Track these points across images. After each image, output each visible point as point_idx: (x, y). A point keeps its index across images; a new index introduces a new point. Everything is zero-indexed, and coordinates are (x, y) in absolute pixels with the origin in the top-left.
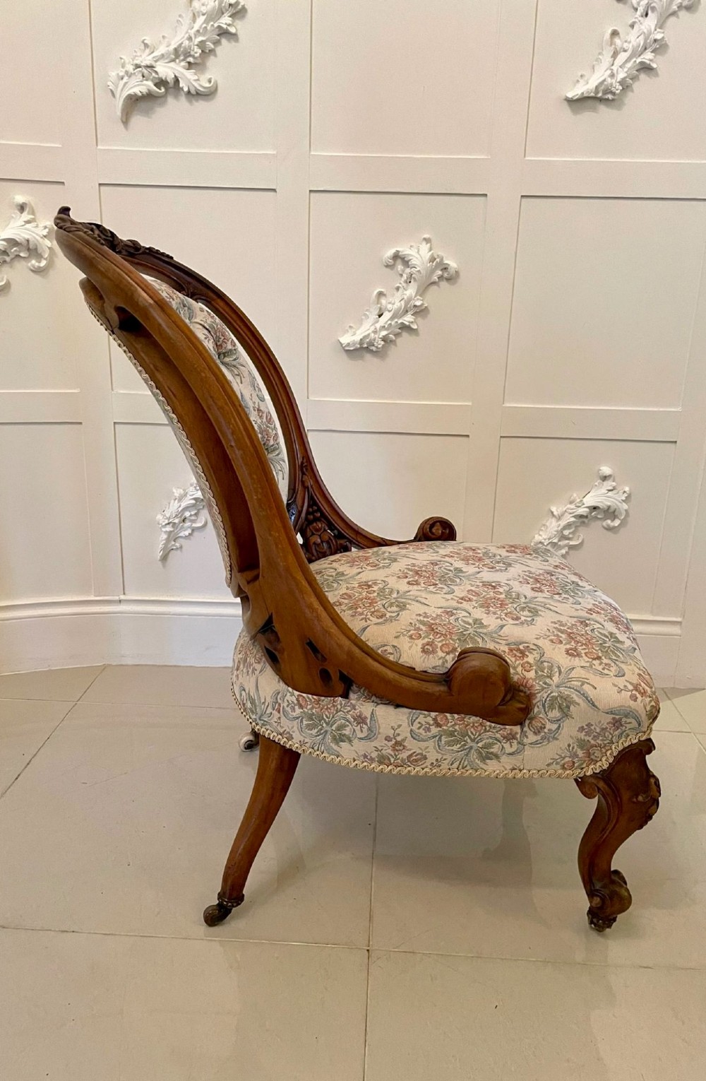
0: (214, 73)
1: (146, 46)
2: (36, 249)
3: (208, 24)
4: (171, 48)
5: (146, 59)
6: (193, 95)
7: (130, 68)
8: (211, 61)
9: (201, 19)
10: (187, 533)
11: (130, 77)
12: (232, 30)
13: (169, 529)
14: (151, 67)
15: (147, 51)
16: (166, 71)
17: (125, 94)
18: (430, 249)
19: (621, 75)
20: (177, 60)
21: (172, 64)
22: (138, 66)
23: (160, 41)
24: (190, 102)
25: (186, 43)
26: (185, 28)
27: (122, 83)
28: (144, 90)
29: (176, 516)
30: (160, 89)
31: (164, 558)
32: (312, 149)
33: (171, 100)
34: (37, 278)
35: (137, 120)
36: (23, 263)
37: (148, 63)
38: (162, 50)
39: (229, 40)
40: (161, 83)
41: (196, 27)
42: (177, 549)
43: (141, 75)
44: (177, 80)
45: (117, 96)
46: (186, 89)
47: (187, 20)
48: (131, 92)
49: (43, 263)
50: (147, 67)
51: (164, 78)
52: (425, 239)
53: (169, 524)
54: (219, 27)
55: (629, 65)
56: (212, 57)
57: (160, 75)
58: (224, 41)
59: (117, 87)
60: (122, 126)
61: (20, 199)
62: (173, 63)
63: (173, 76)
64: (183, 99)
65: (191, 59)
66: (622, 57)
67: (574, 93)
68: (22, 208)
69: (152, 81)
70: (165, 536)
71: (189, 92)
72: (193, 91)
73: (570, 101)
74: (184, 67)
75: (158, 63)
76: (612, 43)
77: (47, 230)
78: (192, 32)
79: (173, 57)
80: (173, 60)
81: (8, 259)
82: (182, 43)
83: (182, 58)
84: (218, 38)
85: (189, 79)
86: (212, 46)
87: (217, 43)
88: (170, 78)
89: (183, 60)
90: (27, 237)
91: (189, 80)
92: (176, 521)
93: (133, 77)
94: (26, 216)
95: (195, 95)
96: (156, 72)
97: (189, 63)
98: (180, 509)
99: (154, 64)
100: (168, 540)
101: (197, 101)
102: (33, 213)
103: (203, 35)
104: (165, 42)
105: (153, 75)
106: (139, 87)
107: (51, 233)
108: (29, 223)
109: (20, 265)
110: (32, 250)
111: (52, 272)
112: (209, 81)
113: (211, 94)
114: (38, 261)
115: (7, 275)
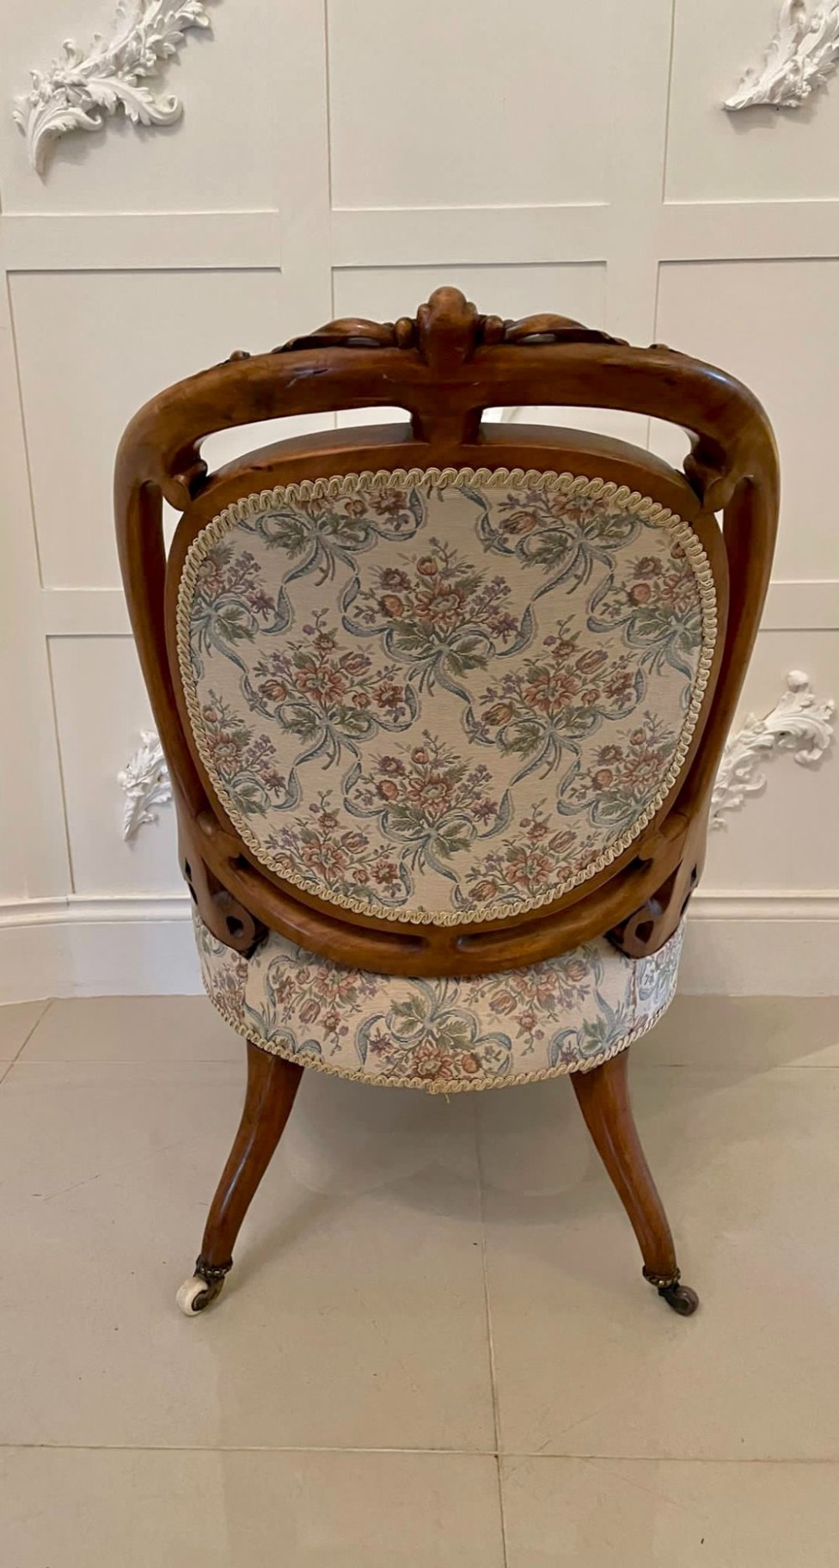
0: (179, 90)
1: (70, 52)
3: (165, 14)
4: (110, 54)
5: (73, 74)
6: (146, 126)
7: (47, 88)
8: (172, 73)
9: (154, 8)
10: (164, 797)
11: (47, 102)
12: (204, 22)
13: (137, 793)
14: (79, 85)
15: (72, 61)
16: (103, 90)
17: (42, 128)
19: (809, 70)
20: (120, 73)
21: (112, 80)
22: (58, 85)
23: (92, 45)
24: (143, 137)
25: (133, 46)
26: (128, 23)
27: (35, 113)
28: (71, 123)
29: (148, 772)
30: (95, 120)
31: (132, 836)
32: (333, 203)
33: (112, 136)
35: (62, 169)
37: (75, 79)
38: (95, 57)
39: (198, 38)
40: (95, 109)
41: (148, 17)
42: (150, 821)
43: (64, 98)
44: (120, 104)
45: (29, 131)
46: (135, 118)
48: (51, 125)
50: (74, 85)
51: (100, 103)
53: (137, 785)
54: (183, 18)
55: (822, 53)
56: (173, 67)
57: (95, 98)
58: (190, 40)
59: (27, 118)
60: (37, 179)
62: (113, 78)
63: (115, 99)
64: (131, 133)
65: (140, 71)
66: (810, 41)
67: (739, 98)
69: (82, 106)
70: (132, 805)
71: (140, 122)
72: (146, 121)
73: (731, 112)
74: (130, 84)
75: (92, 79)
76: (793, 19)
78: (141, 27)
79: (114, 68)
80: (113, 74)
82: (126, 46)
83: (127, 68)
84: (182, 35)
85: (140, 100)
86: (173, 48)
87: (180, 43)
88: (110, 101)
89: (129, 72)
91: (140, 104)
92: (148, 780)
93: (52, 102)
95: (150, 126)
96: (88, 94)
97: (139, 77)
98: (153, 763)
99: (84, 81)
100: (136, 810)
101: (153, 135)
103: (158, 31)
104: (100, 45)
105: (84, 97)
106: (62, 117)
112: (171, 103)
113: (173, 124)
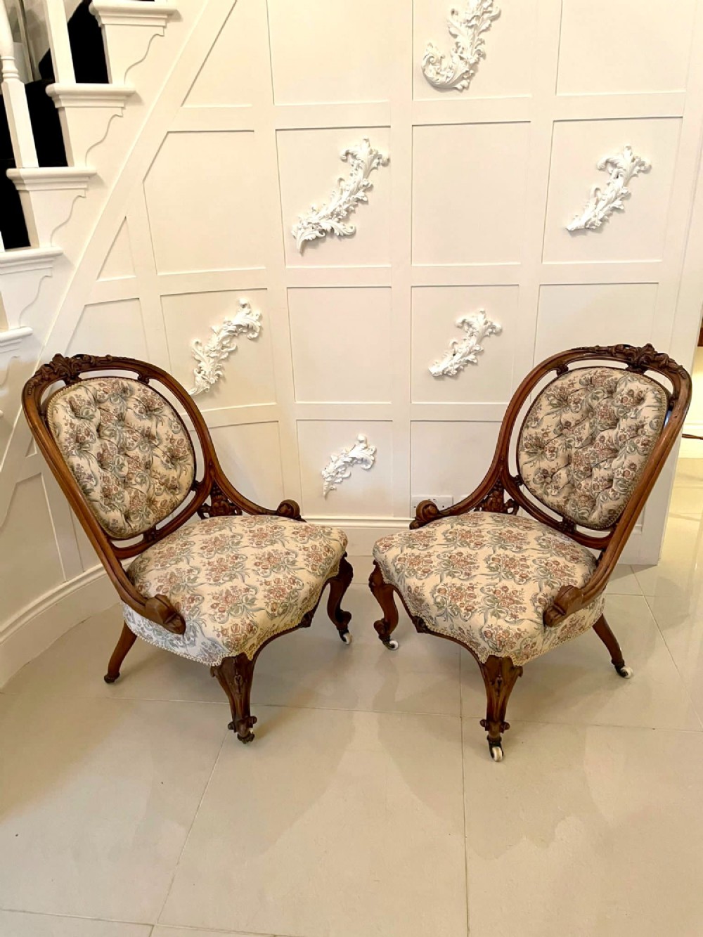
0: (354, 223)
1: (314, 210)
2: (252, 328)
3: (350, 197)
4: (329, 213)
5: (315, 219)
7: (305, 225)
8: (352, 216)
9: (346, 194)
10: (340, 480)
11: (305, 229)
12: (365, 199)
13: (329, 479)
14: (318, 224)
15: (315, 213)
16: (326, 225)
17: (303, 239)
18: (485, 317)
19: (601, 215)
20: (333, 218)
21: (330, 221)
22: (309, 223)
23: (322, 207)
24: (340, 239)
25: (338, 209)
26: (336, 200)
27: (300, 232)
28: (314, 237)
29: (334, 472)
30: (322, 234)
31: (326, 495)
32: (413, 262)
33: (328, 239)
34: (252, 342)
35: (309, 251)
36: (245, 335)
37: (316, 222)
38: (323, 213)
39: (363, 204)
40: (322, 231)
41: (344, 200)
42: (334, 489)
43: (311, 228)
44: (332, 229)
45: (298, 238)
46: (338, 234)
47: (338, 195)
48: (307, 238)
49: (256, 335)
50: (315, 224)
51: (325, 230)
52: (481, 312)
53: (329, 476)
54: (357, 198)
55: (607, 208)
56: (353, 214)
57: (323, 228)
58: (360, 204)
59: (297, 233)
60: (300, 255)
61: (243, 301)
64: (336, 238)
65: (340, 217)
66: (602, 204)
67: (572, 226)
68: (244, 306)
69: (318, 230)
70: (327, 483)
71: (340, 235)
72: (342, 234)
73: (570, 232)
74: (336, 222)
75: (322, 220)
76: (595, 195)
77: (258, 317)
78: (341, 202)
79: (331, 217)
80: (330, 219)
81: (236, 334)
82: (335, 209)
83: (335, 216)
84: (356, 203)
85: (340, 228)
86: (353, 209)
87: (355, 206)
88: (329, 229)
90: (248, 323)
91: (340, 230)
92: (334, 474)
93: (307, 230)
94: (246, 310)
95: (343, 236)
96: (320, 226)
97: (339, 219)
98: (335, 468)
99: (319, 222)
100: (329, 485)
101: (344, 238)
102: (250, 307)
103: (348, 203)
104: (325, 207)
105: (319, 228)
106: (311, 234)
107: (260, 318)
108: (248, 314)
109: (243, 337)
110: (250, 328)
111: (260, 339)
112: (352, 228)
113: (352, 235)
114: (253, 334)
115: (235, 343)
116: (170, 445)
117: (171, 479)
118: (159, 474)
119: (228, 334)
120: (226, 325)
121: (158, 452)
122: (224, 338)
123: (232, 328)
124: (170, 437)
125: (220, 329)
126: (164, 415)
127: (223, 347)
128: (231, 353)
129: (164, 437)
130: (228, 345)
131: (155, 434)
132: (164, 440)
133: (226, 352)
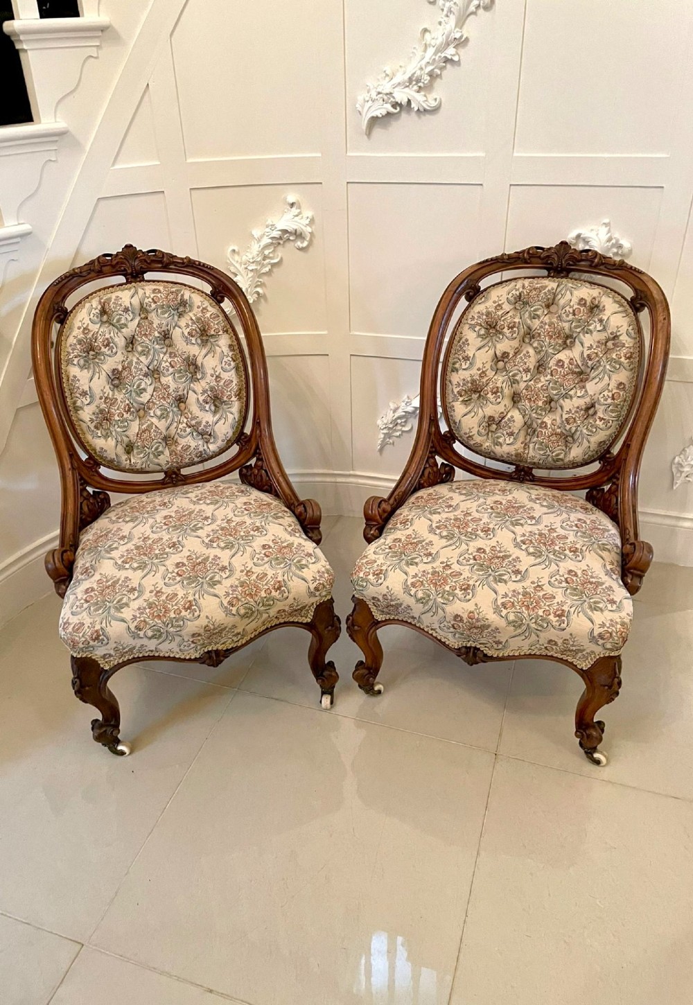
0: (438, 94)
1: (387, 75)
2: (301, 234)
3: (436, 55)
4: (406, 77)
5: (386, 88)
6: (421, 112)
7: (374, 95)
8: (438, 82)
9: (431, 51)
10: (398, 434)
11: (373, 101)
12: (456, 58)
13: (385, 431)
14: (390, 94)
15: (387, 79)
16: (401, 97)
17: (370, 115)
18: (609, 231)
20: (411, 86)
21: (407, 90)
22: (379, 93)
23: (398, 70)
24: (420, 117)
25: (418, 73)
26: (418, 57)
27: (367, 106)
28: (384, 112)
29: (391, 423)
30: (396, 109)
31: (381, 450)
32: (515, 151)
33: (404, 115)
34: (301, 253)
35: (378, 132)
36: (292, 243)
37: (389, 91)
38: (399, 78)
39: (452, 65)
40: (395, 105)
41: (427, 60)
42: (390, 444)
43: (381, 100)
44: (409, 101)
45: (364, 114)
46: (416, 109)
47: (419, 53)
48: (374, 114)
49: (305, 244)
50: (387, 94)
51: (399, 102)
52: (604, 224)
53: (385, 428)
54: (445, 57)
56: (438, 80)
57: (397, 100)
58: (449, 66)
59: (363, 107)
60: (366, 137)
61: (291, 199)
62: (407, 88)
63: (407, 100)
64: (413, 114)
65: (421, 84)
68: (292, 205)
69: (390, 103)
70: (382, 436)
71: (418, 110)
72: (421, 109)
74: (415, 91)
75: (396, 89)
77: (309, 220)
78: (423, 63)
79: (408, 84)
80: (408, 86)
81: (281, 242)
82: (415, 73)
83: (414, 83)
84: (444, 64)
85: (419, 100)
86: (439, 72)
87: (442, 69)
88: (404, 102)
89: (415, 85)
90: (295, 227)
91: (419, 102)
92: (391, 426)
93: (376, 102)
94: (295, 211)
95: (422, 112)
96: (394, 98)
97: (420, 87)
98: (394, 418)
99: (392, 92)
100: (384, 438)
101: (424, 115)
102: (299, 207)
103: (432, 64)
104: (401, 70)
105: (392, 99)
106: (380, 110)
107: (312, 221)
108: (297, 216)
109: (289, 245)
110: (298, 235)
111: (311, 249)
112: (436, 99)
113: (435, 110)
114: (302, 243)
115: (280, 253)
116: (214, 383)
117: (204, 423)
118: (191, 414)
119: (270, 241)
120: (268, 230)
121: (198, 387)
122: (266, 247)
123: (276, 234)
124: (217, 374)
125: (261, 234)
126: (218, 346)
127: (265, 258)
128: (273, 265)
129: (209, 371)
130: (271, 255)
131: (200, 365)
132: (209, 375)
133: (269, 264)
